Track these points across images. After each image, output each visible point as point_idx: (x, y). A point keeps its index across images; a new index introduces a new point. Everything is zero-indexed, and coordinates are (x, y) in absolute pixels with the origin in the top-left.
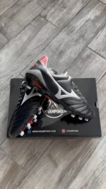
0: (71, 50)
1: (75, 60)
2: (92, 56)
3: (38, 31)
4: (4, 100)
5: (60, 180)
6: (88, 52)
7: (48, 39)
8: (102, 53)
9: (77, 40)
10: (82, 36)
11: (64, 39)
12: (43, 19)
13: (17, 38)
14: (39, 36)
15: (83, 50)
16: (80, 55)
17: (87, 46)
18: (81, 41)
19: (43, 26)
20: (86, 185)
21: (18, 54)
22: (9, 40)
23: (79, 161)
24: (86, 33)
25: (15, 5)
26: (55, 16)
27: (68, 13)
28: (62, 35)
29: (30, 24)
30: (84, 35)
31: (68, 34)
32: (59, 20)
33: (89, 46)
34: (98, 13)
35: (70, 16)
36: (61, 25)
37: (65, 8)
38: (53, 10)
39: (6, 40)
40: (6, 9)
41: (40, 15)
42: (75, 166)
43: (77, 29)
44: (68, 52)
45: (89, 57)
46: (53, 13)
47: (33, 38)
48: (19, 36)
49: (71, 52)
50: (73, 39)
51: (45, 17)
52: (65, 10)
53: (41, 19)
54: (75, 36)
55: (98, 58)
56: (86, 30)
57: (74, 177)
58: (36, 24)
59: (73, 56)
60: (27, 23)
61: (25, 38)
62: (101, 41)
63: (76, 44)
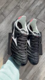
2: (39, 22)
4: (5, 41)
5: (26, 70)
8: (43, 20)
9: (32, 16)
10: (34, 13)
12: (18, 7)
14: (17, 15)
18: (34, 15)
19: (18, 11)
20: (35, 72)
22: (5, 18)
25: (7, 2)
26: (23, 6)
27: (28, 4)
30: (35, 13)
31: (29, 13)
32: (25, 7)
33: (37, 18)
34: (41, 2)
35: (29, 5)
36: (26, 9)
37: (27, 1)
38: (22, 3)
39: (4, 18)
40: (4, 4)
41: (17, 6)
46: (22, 4)
48: (9, 15)
50: (30, 15)
51: (19, 6)
52: (27, 3)
53: (17, 7)
54: (31, 14)
56: (36, 11)
57: (31, 69)
58: (16, 10)
60: (12, 10)
61: (11, 16)
62: (42, 15)
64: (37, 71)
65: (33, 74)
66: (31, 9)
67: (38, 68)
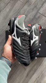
0: (30, 14)
1: (32, 19)
2: (41, 17)
3: (14, 6)
5: (27, 75)
6: (39, 15)
7: (19, 10)
9: (33, 9)
10: (36, 7)
11: (26, 9)
13: (4, 10)
14: (14, 8)
15: (36, 14)
16: (35, 17)
17: (38, 12)
18: (35, 9)
19: (16, 3)
20: (39, 77)
21: (5, 18)
23: (35, 67)
24: (37, 5)
28: (26, 7)
29: (9, 2)
30: (36, 6)
31: (29, 6)
33: (39, 12)
36: (25, 2)
42: (34, 69)
43: (33, 3)
44: (29, 16)
45: (39, 17)
47: (12, 9)
48: (5, 9)
49: (30, 16)
50: (31, 9)
54: (32, 7)
55: (44, 18)
56: (38, 3)
57: (33, 74)
58: (13, 2)
59: (31, 17)
60: (8, 2)
61: (8, 10)
62: (45, 8)
63: (32, 11)
64: (40, 76)
65: (36, 79)
66: (32, 1)
67: (42, 72)
